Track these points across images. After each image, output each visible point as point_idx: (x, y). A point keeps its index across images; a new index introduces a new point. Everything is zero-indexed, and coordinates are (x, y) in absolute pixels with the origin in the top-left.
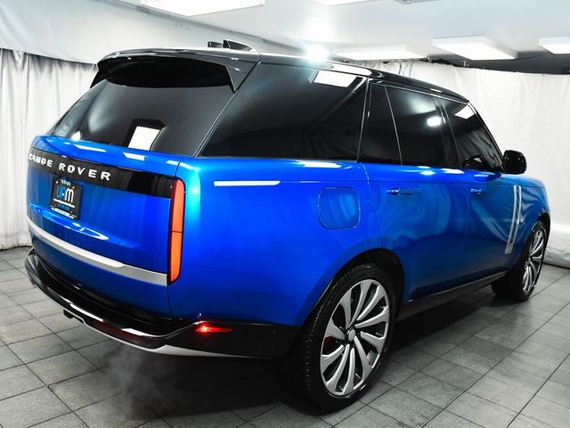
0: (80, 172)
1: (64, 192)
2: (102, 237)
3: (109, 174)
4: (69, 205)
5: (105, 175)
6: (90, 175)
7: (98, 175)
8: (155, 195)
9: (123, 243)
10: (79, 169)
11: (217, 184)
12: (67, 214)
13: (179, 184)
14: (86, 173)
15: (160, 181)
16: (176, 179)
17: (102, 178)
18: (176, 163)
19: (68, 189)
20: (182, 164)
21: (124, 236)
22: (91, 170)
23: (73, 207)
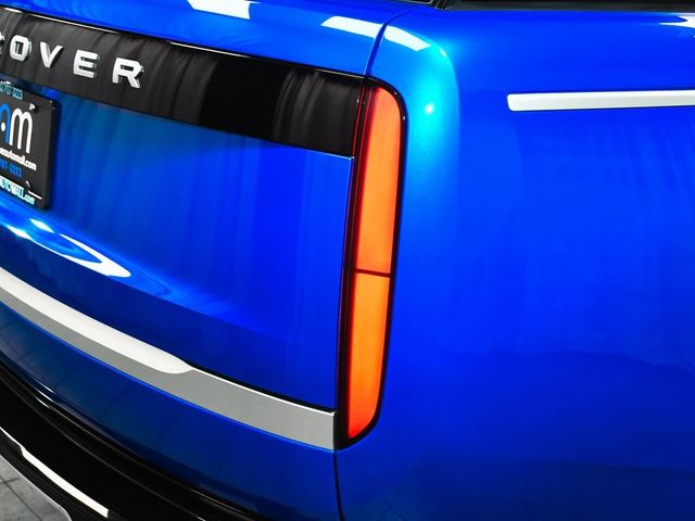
0: (47, 59)
1: (6, 119)
2: (108, 267)
3: (137, 67)
4: (21, 160)
5: (127, 70)
6: (77, 71)
7: (104, 67)
8: (284, 141)
9: (177, 295)
10: (43, 45)
11: (518, 102)
12: (16, 189)
13: (384, 104)
14: (64, 60)
15: (304, 91)
16: (371, 84)
17: (115, 80)
18: (369, 29)
19: (18, 112)
20: (395, 34)
21: (181, 272)
22: (80, 53)
23: (33, 166)
